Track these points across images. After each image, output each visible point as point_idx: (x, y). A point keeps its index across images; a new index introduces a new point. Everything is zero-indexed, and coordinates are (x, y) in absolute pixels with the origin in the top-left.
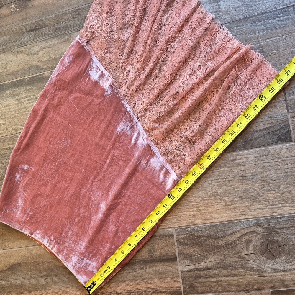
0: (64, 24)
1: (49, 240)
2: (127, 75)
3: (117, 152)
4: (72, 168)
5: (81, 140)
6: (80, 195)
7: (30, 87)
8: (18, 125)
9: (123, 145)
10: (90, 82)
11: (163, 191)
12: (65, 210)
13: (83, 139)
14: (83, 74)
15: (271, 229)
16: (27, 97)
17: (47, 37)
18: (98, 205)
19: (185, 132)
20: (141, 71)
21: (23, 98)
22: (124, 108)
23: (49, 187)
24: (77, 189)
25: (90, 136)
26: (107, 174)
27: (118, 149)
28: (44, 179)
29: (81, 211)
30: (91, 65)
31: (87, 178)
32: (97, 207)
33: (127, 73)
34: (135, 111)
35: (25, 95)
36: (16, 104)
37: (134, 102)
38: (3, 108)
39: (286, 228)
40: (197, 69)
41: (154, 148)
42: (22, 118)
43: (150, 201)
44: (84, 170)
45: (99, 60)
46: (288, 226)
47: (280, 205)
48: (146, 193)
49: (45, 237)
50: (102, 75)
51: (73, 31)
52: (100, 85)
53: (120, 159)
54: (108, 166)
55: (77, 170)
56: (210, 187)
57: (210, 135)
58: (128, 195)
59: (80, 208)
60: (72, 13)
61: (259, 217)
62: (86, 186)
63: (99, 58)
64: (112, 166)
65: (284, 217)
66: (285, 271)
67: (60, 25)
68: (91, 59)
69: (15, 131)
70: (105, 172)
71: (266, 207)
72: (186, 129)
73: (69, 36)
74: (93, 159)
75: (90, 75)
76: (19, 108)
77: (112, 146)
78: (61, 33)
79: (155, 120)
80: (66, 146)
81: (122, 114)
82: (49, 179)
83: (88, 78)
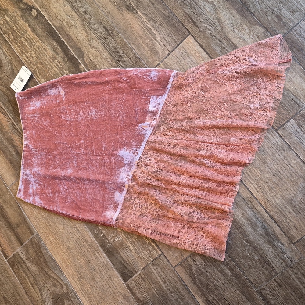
1: (28, 144)
2: (164, 135)
3: (108, 161)
5: (102, 125)
6: (66, 150)
9: (115, 163)
10: (145, 106)
11: (102, 212)
13: (103, 127)
14: (148, 96)
18: (68, 168)
19: (149, 204)
22: (139, 147)
24: (69, 144)
25: (107, 131)
26: (90, 161)
27: (110, 160)
28: (62, 113)
29: (57, 157)
30: (158, 98)
31: (80, 147)
33: (166, 135)
34: (142, 158)
37: (147, 152)
41: (126, 190)
43: (92, 206)
44: (83, 141)
45: (165, 103)
48: (95, 200)
49: (28, 140)
50: (154, 113)
52: (146, 116)
53: (105, 166)
54: (95, 159)
55: (80, 136)
58: (87, 187)
59: (59, 154)
62: (74, 150)
64: (97, 163)
68: (162, 95)
70: (90, 159)
72: (152, 203)
74: (94, 144)
75: (150, 103)
77: (109, 154)
80: (92, 116)
81: (135, 148)
82: (64, 117)
83: (147, 102)
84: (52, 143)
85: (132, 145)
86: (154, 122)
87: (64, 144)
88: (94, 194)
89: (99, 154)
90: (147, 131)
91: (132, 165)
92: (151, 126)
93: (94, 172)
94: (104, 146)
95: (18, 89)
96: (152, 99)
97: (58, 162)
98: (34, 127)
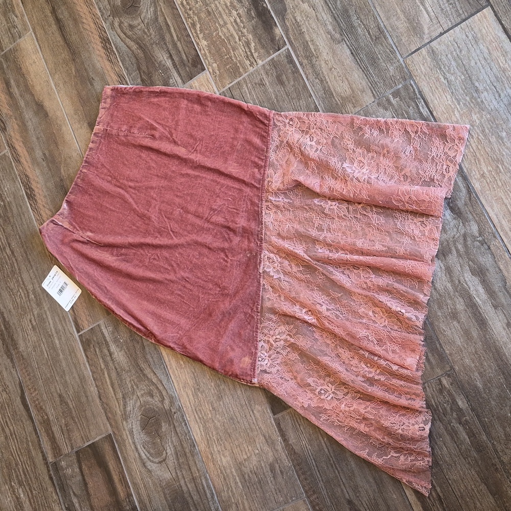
0: (356, 22)
7: (254, 15)
8: (200, 24)
15: (171, 417)
16: (240, 17)
17: (331, 3)
21: (237, 11)
35: (240, 12)
36: (226, 4)
39: (177, 434)
46: (180, 435)
47: (198, 420)
51: (348, 44)
60: (376, 26)
61: (179, 399)
65: (187, 428)
66: (134, 443)
67: (354, 15)
69: (191, 23)
71: (192, 404)
73: (341, 40)
76: (222, 12)
78: (342, 25)
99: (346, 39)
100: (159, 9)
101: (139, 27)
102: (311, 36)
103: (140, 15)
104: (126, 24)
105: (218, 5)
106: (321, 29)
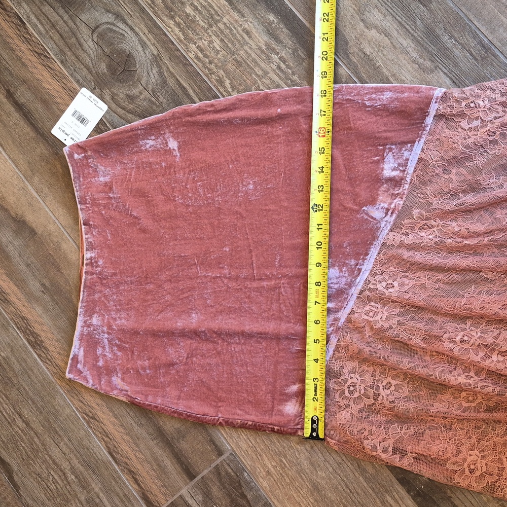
0: (449, 43)
1: (95, 258)
2: (421, 229)
3: (289, 289)
4: (219, 227)
5: (271, 212)
6: (188, 270)
7: (303, 56)
8: (229, 79)
10: (373, 167)
11: (273, 403)
12: (152, 258)
13: (274, 216)
14: (379, 145)
16: (284, 61)
17: (408, 24)
18: (192, 309)
19: (383, 386)
20: (441, 250)
21: (278, 54)
22: (363, 258)
23: (168, 207)
24: (194, 257)
25: (285, 225)
26: (245, 293)
27: (293, 287)
28: (175, 189)
29: (167, 286)
30: (404, 149)
31: (220, 263)
32: (188, 309)
33: (426, 226)
34: (370, 282)
35: (283, 55)
36: (260, 48)
37: (383, 269)
38: (239, 28)
40: (500, 352)
42: (245, 78)
43: (247, 390)
44: (227, 250)
45: (420, 160)
48: (254, 377)
49: (95, 249)
50: (396, 182)
51: (446, 71)
52: (378, 189)
53: (281, 302)
54: (257, 288)
55: (221, 237)
56: (324, 474)
57: (402, 432)
58: (235, 349)
59: (170, 280)
60: (478, 44)
62: (207, 270)
63: (423, 156)
64: (261, 295)
67: (444, 34)
68: (413, 142)
69: (217, 80)
70: (246, 288)
72: (389, 385)
73: (434, 69)
74: (253, 254)
75: (384, 159)
76: (258, 59)
77: (290, 275)
78: (430, 49)
79: (374, 327)
80: (246, 192)
81: (353, 260)
82: (180, 197)
83: (377, 158)
84: (153, 256)
85: (346, 254)
86: (399, 202)
87: (181, 256)
88: (253, 364)
89: (266, 275)
90: (380, 222)
91: (345, 296)
92: (390, 211)
93: (254, 315)
94: (278, 258)
95: (71, 138)
96: (390, 151)
97: (168, 297)
98: (108, 222)
99: (440, 65)
100: (164, 68)
101: (142, 97)
102: (391, 70)
103: (139, 80)
104: (122, 96)
105: (249, 50)
106: (402, 59)
